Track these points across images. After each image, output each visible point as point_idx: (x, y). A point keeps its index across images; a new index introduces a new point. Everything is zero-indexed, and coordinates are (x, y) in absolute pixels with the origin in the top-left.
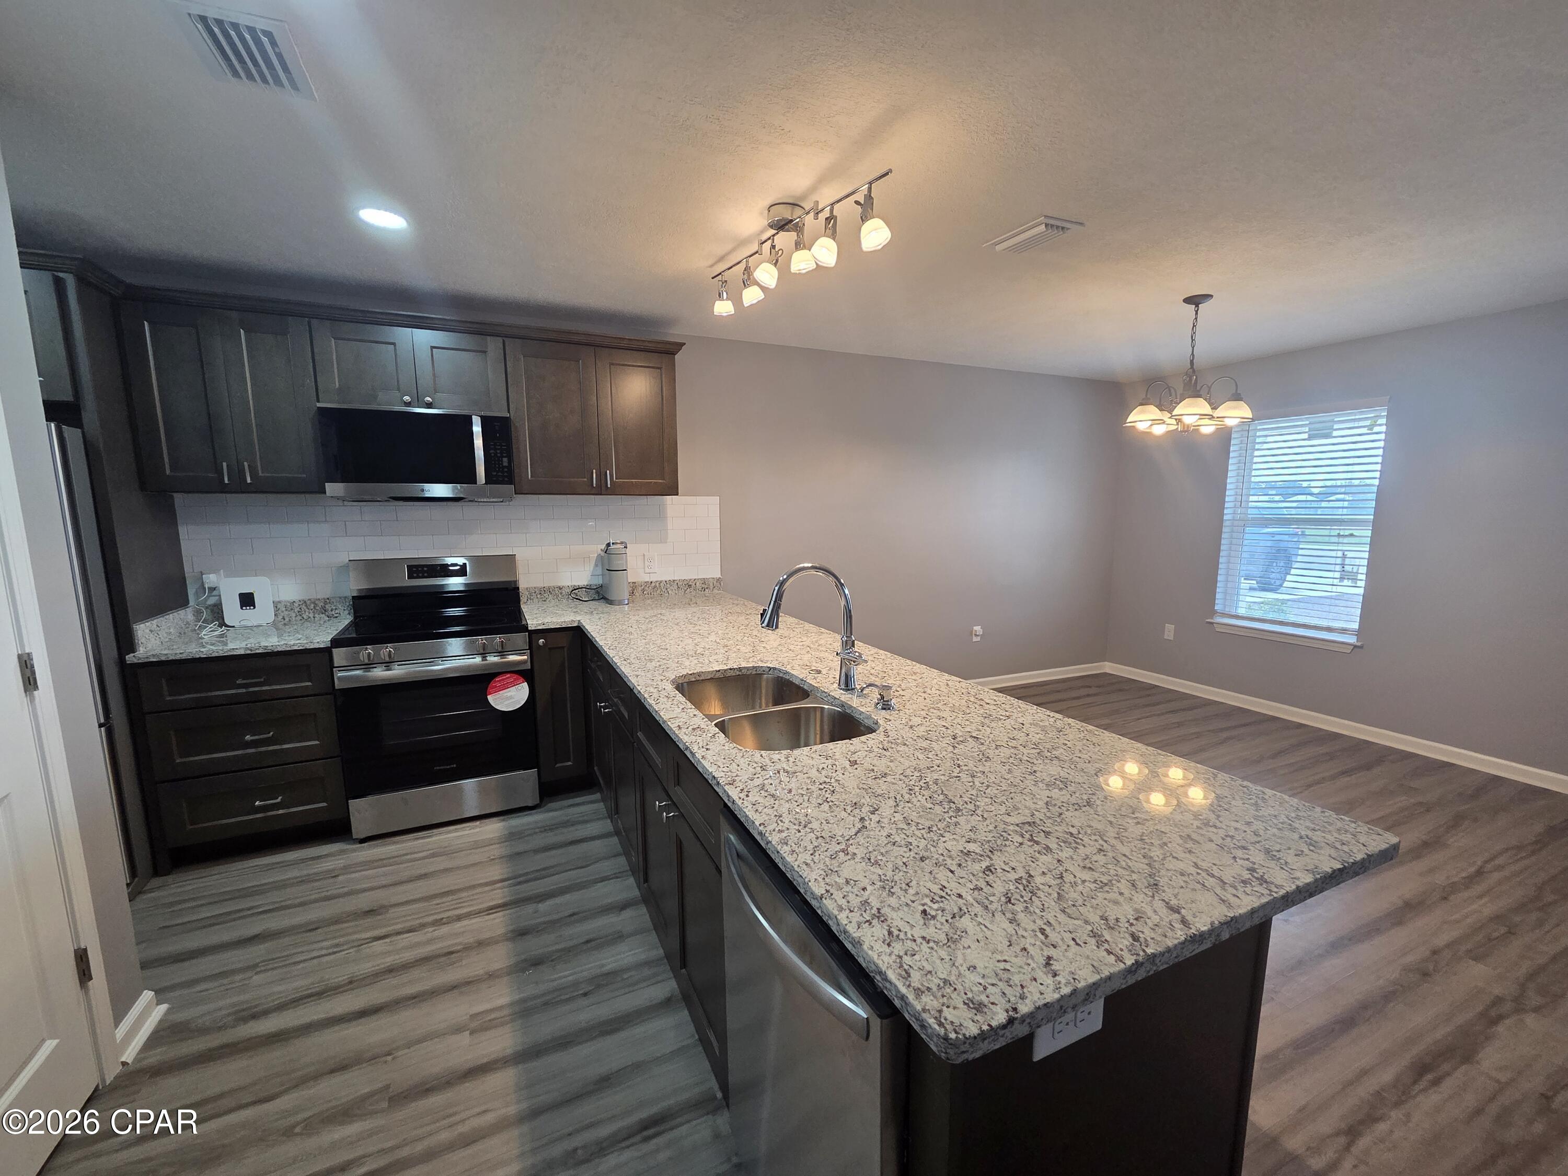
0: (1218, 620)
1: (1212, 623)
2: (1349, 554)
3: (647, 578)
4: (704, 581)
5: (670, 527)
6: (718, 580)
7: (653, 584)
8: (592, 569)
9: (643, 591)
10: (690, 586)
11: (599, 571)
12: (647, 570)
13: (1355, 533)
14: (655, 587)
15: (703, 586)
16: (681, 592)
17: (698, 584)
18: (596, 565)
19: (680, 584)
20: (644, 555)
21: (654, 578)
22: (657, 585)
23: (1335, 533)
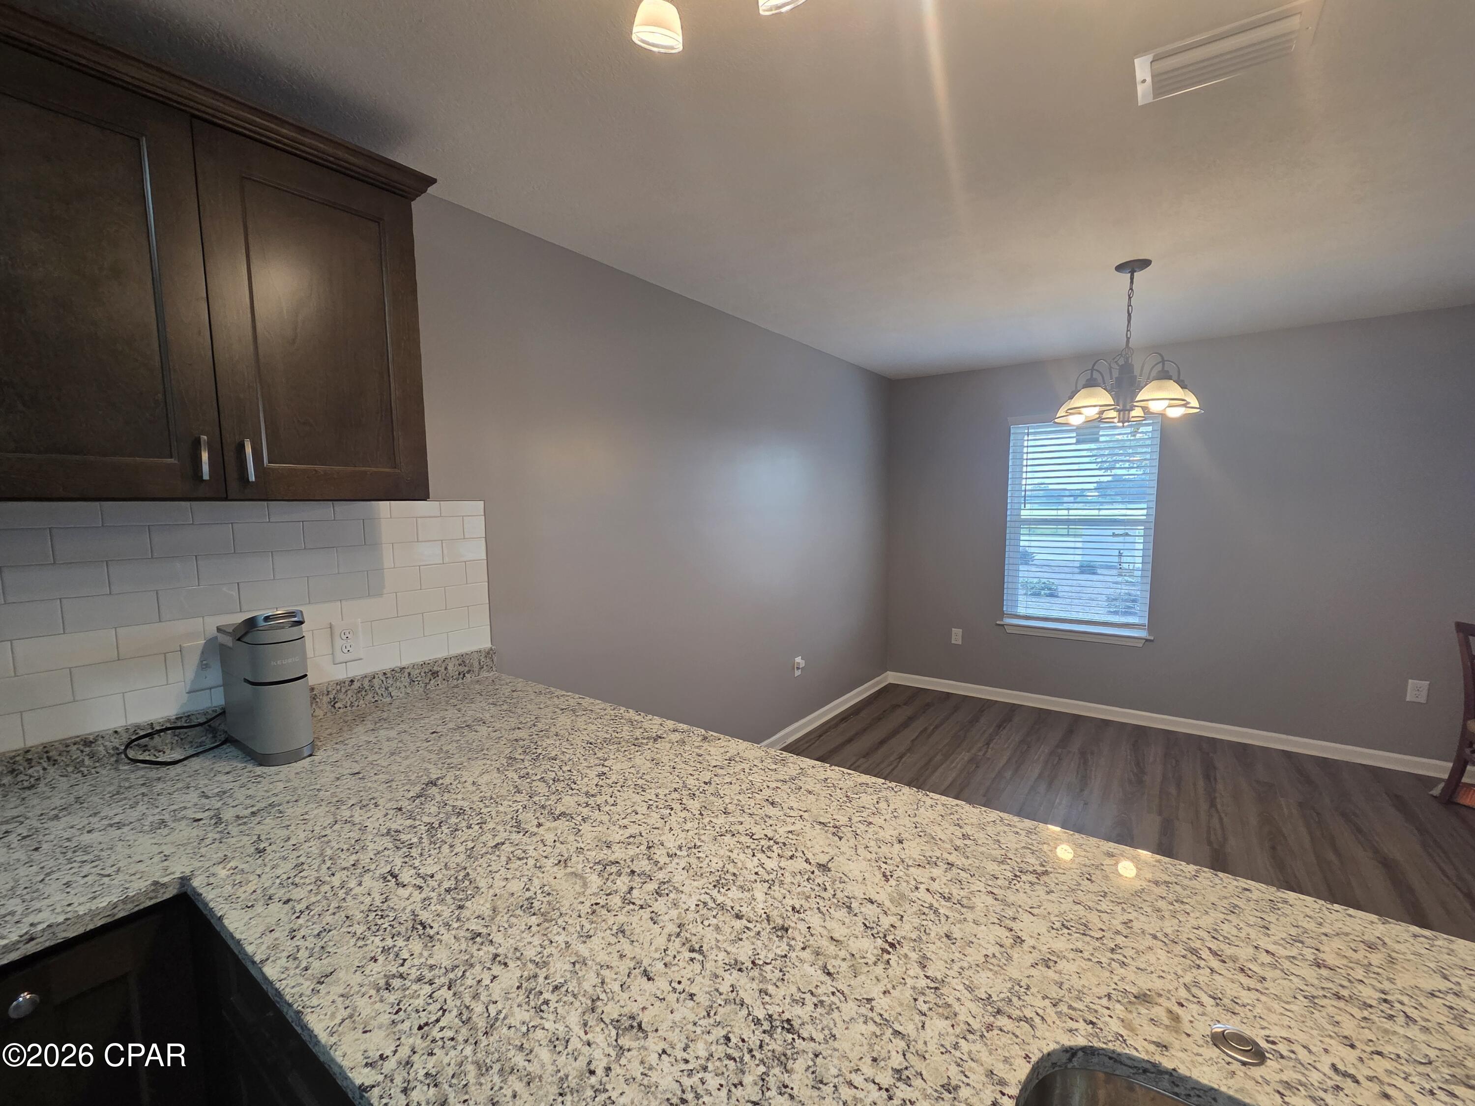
0: (1008, 621)
1: (1003, 625)
2: (1125, 553)
3: (341, 674)
4: (462, 660)
5: (388, 562)
6: (489, 653)
7: (356, 685)
8: (190, 674)
9: (333, 703)
10: (435, 674)
11: (215, 676)
12: (340, 657)
13: (1130, 532)
14: (361, 689)
15: (461, 669)
16: (419, 689)
17: (450, 668)
18: (204, 665)
19: (415, 673)
20: (331, 627)
21: (356, 671)
22: (366, 684)
23: (1110, 532)
